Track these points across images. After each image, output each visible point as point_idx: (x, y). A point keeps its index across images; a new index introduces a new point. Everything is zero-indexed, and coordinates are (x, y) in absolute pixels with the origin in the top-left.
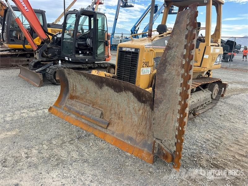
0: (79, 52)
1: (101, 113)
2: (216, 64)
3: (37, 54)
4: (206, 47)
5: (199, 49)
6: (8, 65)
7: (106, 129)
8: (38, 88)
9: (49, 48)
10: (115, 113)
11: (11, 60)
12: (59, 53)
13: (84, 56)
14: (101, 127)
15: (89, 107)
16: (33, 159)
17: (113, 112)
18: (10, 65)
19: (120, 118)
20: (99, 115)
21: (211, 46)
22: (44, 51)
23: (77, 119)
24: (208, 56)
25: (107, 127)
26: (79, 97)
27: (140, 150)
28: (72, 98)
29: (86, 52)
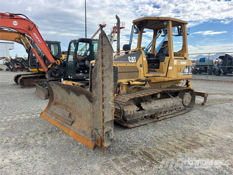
0: (80, 71)
1: (69, 114)
2: (183, 75)
3: (47, 74)
4: (169, 60)
5: (165, 63)
6: (31, 85)
7: (71, 125)
8: (44, 100)
9: (57, 69)
10: (78, 113)
11: (33, 81)
12: (65, 73)
13: (83, 74)
14: (68, 124)
15: (64, 110)
16: (9, 143)
17: (77, 112)
18: (32, 85)
19: (80, 117)
20: (68, 116)
21: (175, 59)
22: (53, 72)
23: (55, 120)
24: (172, 67)
25: (72, 124)
26: (59, 103)
27: (88, 139)
28: (55, 104)
29: (85, 71)
